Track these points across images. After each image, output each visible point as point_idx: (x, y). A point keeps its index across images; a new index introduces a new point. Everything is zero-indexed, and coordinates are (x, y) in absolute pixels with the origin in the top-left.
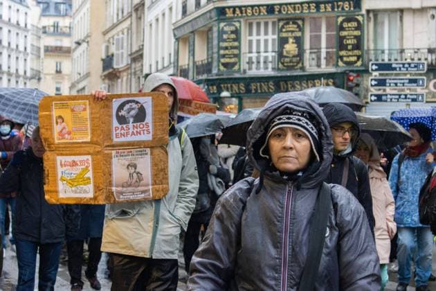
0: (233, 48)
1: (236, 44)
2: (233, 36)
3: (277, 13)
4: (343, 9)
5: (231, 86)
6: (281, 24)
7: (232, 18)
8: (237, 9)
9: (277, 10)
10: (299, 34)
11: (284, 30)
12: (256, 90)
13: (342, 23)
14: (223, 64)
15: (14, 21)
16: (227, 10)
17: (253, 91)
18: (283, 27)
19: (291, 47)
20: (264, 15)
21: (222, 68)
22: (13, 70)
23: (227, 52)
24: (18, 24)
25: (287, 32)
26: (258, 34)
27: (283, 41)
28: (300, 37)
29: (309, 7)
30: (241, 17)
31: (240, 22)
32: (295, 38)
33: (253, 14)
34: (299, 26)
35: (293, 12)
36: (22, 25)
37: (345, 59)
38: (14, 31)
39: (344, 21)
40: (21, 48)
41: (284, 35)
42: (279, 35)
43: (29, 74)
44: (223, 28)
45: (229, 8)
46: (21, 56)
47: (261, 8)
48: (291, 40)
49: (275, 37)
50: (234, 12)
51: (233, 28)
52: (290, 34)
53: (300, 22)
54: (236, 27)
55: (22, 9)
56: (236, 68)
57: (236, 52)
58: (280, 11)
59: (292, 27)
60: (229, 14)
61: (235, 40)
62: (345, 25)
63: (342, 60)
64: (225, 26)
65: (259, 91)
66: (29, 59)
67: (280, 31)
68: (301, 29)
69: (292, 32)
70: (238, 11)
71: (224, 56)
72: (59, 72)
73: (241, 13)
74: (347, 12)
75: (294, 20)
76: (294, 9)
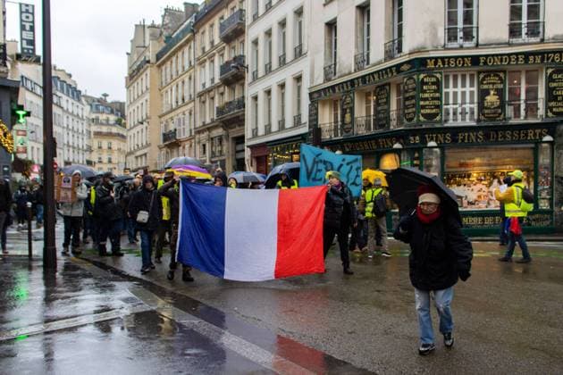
0: (433, 99)
1: (437, 95)
2: (434, 87)
3: (481, 64)
4: (553, 60)
5: (437, 137)
6: (482, 76)
7: (433, 69)
8: (439, 60)
9: (482, 61)
10: (501, 86)
11: (485, 82)
12: (463, 140)
13: (551, 74)
14: (423, 115)
15: (75, 113)
16: (429, 61)
17: (460, 141)
18: (483, 79)
19: (492, 99)
20: (468, 66)
21: (422, 118)
22: (76, 145)
23: (427, 103)
24: (78, 115)
25: (487, 84)
26: (464, 86)
27: (483, 94)
28: (502, 89)
29: (517, 59)
30: (442, 68)
31: (441, 73)
32: (497, 90)
33: (456, 65)
34: (500, 79)
35: (499, 63)
36: (80, 115)
37: (554, 110)
38: (76, 119)
39: (553, 72)
40: (80, 131)
41: (485, 87)
42: (479, 87)
43: (85, 148)
44: (423, 79)
45: (431, 58)
46: (80, 136)
47: (466, 59)
48: (492, 92)
49: (475, 89)
50: (436, 63)
51: (433, 80)
52: (491, 86)
53: (502, 75)
54: (437, 79)
55: (80, 106)
56: (438, 118)
57: (437, 102)
58: (485, 63)
59: (493, 79)
60: (431, 65)
61: (435, 91)
62: (555, 76)
63: (551, 111)
64: (426, 77)
65: (466, 141)
66: (85, 138)
67: (480, 83)
68: (503, 82)
69: (494, 84)
70: (440, 63)
71: (423, 107)
72: (110, 148)
73: (444, 64)
74: (556, 63)
75: (495, 73)
76: (501, 61)
